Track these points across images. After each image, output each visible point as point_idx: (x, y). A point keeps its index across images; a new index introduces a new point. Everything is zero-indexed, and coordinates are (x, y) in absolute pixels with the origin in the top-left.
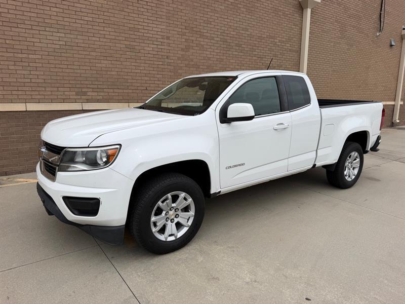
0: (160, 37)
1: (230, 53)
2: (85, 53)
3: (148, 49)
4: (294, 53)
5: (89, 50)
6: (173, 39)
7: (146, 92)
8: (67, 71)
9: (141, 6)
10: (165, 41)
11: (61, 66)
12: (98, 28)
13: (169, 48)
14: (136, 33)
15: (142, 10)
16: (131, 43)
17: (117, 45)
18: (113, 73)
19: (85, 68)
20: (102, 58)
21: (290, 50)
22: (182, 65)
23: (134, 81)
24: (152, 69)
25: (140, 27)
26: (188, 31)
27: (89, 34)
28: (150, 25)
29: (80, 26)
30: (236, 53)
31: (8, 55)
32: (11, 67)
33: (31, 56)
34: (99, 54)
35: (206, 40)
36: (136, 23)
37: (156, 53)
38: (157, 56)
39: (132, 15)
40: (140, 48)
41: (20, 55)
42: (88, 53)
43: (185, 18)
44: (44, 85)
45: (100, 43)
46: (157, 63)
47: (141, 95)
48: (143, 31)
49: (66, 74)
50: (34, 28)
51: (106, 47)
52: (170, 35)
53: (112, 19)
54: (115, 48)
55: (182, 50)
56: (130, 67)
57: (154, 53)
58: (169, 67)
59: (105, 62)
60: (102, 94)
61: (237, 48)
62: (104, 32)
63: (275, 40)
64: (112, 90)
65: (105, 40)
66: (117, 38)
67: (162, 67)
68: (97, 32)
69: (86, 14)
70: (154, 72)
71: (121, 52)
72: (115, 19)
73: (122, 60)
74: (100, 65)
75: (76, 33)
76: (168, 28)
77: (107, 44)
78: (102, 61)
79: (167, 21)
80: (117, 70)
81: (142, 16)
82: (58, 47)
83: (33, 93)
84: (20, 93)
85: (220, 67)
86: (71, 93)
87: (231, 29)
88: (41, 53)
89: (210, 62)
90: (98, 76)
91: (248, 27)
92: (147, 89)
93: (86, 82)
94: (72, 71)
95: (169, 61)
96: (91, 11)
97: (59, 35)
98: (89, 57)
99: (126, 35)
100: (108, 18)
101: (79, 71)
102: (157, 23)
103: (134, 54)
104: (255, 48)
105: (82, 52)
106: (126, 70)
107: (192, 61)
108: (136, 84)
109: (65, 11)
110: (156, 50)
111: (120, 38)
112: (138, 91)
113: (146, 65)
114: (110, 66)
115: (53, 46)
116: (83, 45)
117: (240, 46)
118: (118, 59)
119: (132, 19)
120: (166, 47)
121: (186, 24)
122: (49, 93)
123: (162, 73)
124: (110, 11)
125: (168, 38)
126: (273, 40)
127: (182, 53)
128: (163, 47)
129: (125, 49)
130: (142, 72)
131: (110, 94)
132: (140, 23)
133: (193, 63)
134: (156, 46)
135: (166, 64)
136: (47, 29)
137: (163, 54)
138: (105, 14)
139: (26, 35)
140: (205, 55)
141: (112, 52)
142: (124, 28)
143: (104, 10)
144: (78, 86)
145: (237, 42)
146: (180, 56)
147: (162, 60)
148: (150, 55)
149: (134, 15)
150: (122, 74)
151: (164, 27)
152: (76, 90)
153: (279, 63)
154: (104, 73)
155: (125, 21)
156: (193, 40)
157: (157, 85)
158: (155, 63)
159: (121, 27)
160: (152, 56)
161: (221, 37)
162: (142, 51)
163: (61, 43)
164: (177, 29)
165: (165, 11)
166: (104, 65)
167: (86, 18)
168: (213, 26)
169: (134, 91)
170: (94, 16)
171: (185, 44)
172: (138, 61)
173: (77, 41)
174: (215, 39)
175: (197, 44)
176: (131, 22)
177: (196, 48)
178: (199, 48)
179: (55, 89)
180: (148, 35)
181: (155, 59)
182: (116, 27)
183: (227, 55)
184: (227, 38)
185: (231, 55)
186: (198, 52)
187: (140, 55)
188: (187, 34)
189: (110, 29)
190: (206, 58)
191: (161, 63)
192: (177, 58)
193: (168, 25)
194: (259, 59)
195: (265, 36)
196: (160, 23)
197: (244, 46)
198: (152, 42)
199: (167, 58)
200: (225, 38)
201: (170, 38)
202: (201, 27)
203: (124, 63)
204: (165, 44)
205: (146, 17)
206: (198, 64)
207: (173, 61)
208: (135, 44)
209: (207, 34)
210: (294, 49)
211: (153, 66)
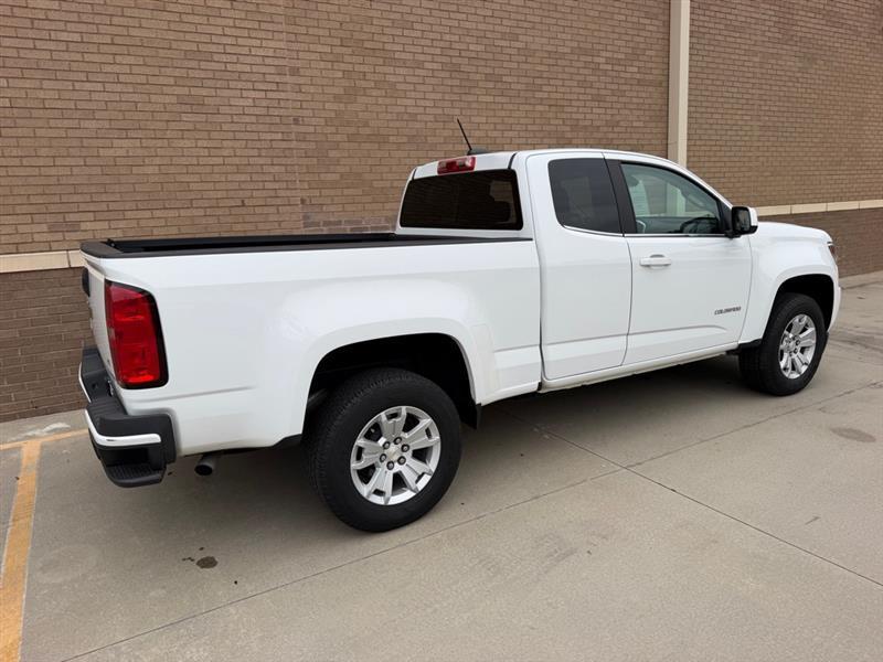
0: (272, 70)
1: (471, 98)
2: (66, 123)
3: (242, 102)
4: (651, 89)
5: (78, 114)
6: (308, 73)
7: (243, 211)
8: (21, 172)
10: (288, 79)
12: (96, 58)
13: (300, 97)
14: (204, 65)
16: (194, 91)
17: (154, 98)
18: (149, 170)
19: (72, 161)
20: (116, 134)
21: (640, 82)
22: (338, 138)
23: (206, 186)
24: (255, 153)
25: (213, 48)
26: (349, 51)
27: (73, 76)
28: (240, 41)
29: (47, 55)
30: (490, 99)
34: (106, 124)
35: (402, 71)
36: (204, 38)
37: (264, 111)
38: (268, 120)
39: (190, 18)
40: (217, 101)
42: (74, 124)
43: (340, 18)
45: (106, 97)
46: (269, 137)
47: (229, 219)
48: (224, 58)
49: (18, 182)
51: (124, 106)
52: (299, 64)
53: (134, 32)
54: (149, 107)
55: (337, 98)
56: (195, 152)
57: (259, 111)
58: (303, 145)
59: (126, 143)
60: (122, 224)
61: (491, 85)
62: (116, 69)
63: (597, 60)
64: (148, 214)
65: (119, 88)
66: (152, 80)
67: (284, 145)
68: (95, 68)
69: (61, 26)
70: (261, 161)
71: (166, 116)
72: (144, 33)
73: (169, 134)
74: (111, 152)
75: (38, 75)
76: (295, 46)
77: (124, 97)
78: (115, 141)
79: (291, 28)
80: (157, 161)
81: (219, 21)
85: (445, 138)
86: (36, 228)
87: (468, 39)
89: (418, 125)
90: (107, 180)
91: (518, 31)
92: (243, 205)
93: (76, 198)
94: (36, 171)
95: (302, 129)
96: (74, 17)
98: (78, 133)
99: (177, 73)
100: (124, 31)
101: (53, 171)
102: (262, 35)
103: (202, 118)
104: (538, 81)
105: (59, 123)
106: (183, 161)
107: (366, 125)
108: (212, 194)
109: (4, 21)
110: (264, 103)
111: (162, 80)
112: (219, 212)
113: (237, 144)
114: (140, 152)
116: (59, 104)
117: (498, 79)
118: (159, 134)
119: (192, 28)
120: (291, 96)
121: (342, 34)
123: (284, 161)
124: (127, 12)
125: (295, 71)
126: (589, 59)
127: (335, 107)
128: (283, 95)
129: (178, 108)
130: (228, 161)
131: (143, 223)
132: (215, 39)
133: (367, 131)
134: (262, 94)
135: (293, 136)
137: (282, 112)
138: (116, 20)
140: (403, 109)
141: (141, 116)
142: (169, 54)
143: (110, 10)
144: (53, 208)
145: (489, 71)
146: (333, 115)
147: (283, 128)
148: (247, 119)
149: (197, 19)
150: (172, 170)
151: (282, 45)
152: (50, 218)
153: (609, 118)
154: (123, 171)
155: (171, 36)
156: (364, 73)
157: (272, 193)
158: (263, 136)
159: (162, 53)
160: (254, 119)
161: (444, 59)
162: (223, 110)
164: (320, 48)
166: (122, 152)
167: (64, 36)
168: (419, 34)
169: (209, 211)
170: (83, 28)
171: (346, 83)
172: (214, 135)
173: (41, 94)
174: (427, 65)
175: (376, 82)
176: (188, 37)
177: (376, 93)
178: (382, 93)
180: (239, 67)
181: (261, 127)
182: (147, 52)
183: (462, 105)
184: (460, 60)
185: (474, 105)
186: (380, 101)
187: (220, 119)
188: (347, 59)
189: (131, 60)
190: (406, 117)
191: (280, 136)
192: (322, 122)
193: (293, 38)
194: (553, 109)
195: (566, 50)
196: (270, 36)
197: (509, 79)
198: (250, 85)
199: (296, 121)
200: (454, 61)
201: (302, 72)
202: (385, 39)
203: (177, 143)
204: (289, 88)
205: (231, 23)
206: (382, 131)
207: (312, 129)
208: (204, 92)
209: (403, 56)
210: (651, 77)
211: (258, 145)
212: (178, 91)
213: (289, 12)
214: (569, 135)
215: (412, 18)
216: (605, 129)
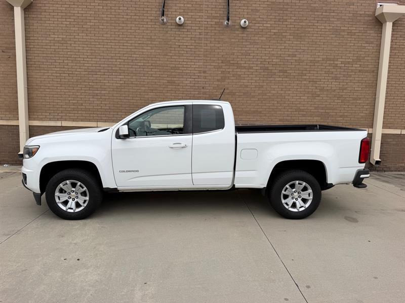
0: (197, 72)
1: (271, 79)
3: (186, 82)
4: (366, 74)
5: (140, 86)
6: (209, 72)
8: (125, 101)
9: (182, 49)
10: (202, 74)
11: (121, 98)
13: (205, 80)
14: (176, 71)
15: (182, 52)
16: (172, 79)
17: (161, 81)
19: (137, 98)
20: (149, 91)
21: (360, 71)
22: (217, 93)
25: (180, 66)
26: (224, 64)
28: (188, 63)
29: (134, 69)
31: (90, 92)
32: (91, 99)
33: (102, 92)
34: (147, 88)
35: (244, 70)
37: (193, 85)
38: (194, 88)
39: (174, 57)
40: (179, 82)
41: (96, 92)
43: (222, 54)
44: (109, 110)
45: (148, 81)
46: (194, 93)
48: (183, 69)
49: (123, 103)
50: (106, 74)
51: (153, 83)
52: (206, 69)
53: (158, 62)
54: (159, 84)
55: (218, 80)
57: (191, 85)
58: (205, 96)
63: (336, 62)
65: (152, 78)
66: (161, 76)
71: (164, 86)
72: (161, 62)
73: (164, 92)
74: (147, 96)
75: (132, 75)
76: (205, 64)
77: (153, 81)
79: (205, 58)
82: (119, 85)
83: (102, 116)
84: (95, 115)
85: (259, 93)
87: (273, 58)
88: (109, 90)
89: (248, 89)
91: (296, 53)
94: (128, 101)
95: (205, 90)
96: (143, 59)
97: (120, 77)
99: (169, 73)
100: (155, 62)
101: (132, 101)
102: (195, 61)
103: (174, 87)
104: (305, 72)
105: (135, 88)
109: (126, 61)
110: (194, 82)
111: (164, 76)
115: (116, 85)
116: (136, 83)
117: (285, 71)
118: (161, 92)
119: (174, 60)
120: (203, 80)
121: (222, 59)
122: (112, 116)
124: (157, 56)
125: (204, 72)
126: (332, 62)
127: (217, 83)
128: (199, 80)
132: (180, 63)
134: (193, 80)
135: (201, 93)
136: (114, 74)
137: (199, 85)
138: (153, 59)
139: (101, 79)
140: (243, 84)
141: (157, 86)
142: (167, 68)
143: (152, 56)
145: (280, 69)
146: (216, 86)
147: (198, 90)
149: (176, 57)
151: (201, 64)
155: (168, 63)
156: (229, 72)
158: (192, 93)
160: (189, 87)
161: (262, 65)
162: (181, 84)
163: (121, 82)
164: (214, 64)
165: (202, 50)
166: (151, 96)
167: (139, 64)
168: (252, 57)
170: (145, 61)
171: (222, 75)
173: (132, 80)
174: (254, 68)
175: (233, 75)
176: (173, 63)
177: (232, 78)
178: (235, 78)
179: (116, 113)
180: (187, 71)
181: (191, 90)
182: (161, 68)
183: (268, 81)
184: (269, 66)
185: (273, 82)
186: (234, 81)
187: (179, 87)
188: (223, 67)
189: (156, 70)
190: (243, 86)
191: (197, 93)
192: (212, 88)
193: (205, 61)
194: (312, 82)
195: (320, 59)
196: (198, 61)
197: (290, 71)
198: (189, 77)
199: (203, 88)
200: (266, 66)
201: (207, 72)
202: (238, 60)
203: (166, 94)
204: (202, 77)
205: (186, 58)
206: (234, 91)
207: (208, 91)
208: (175, 79)
209: (245, 65)
210: (367, 69)
211: (190, 95)
212: (168, 79)
213: (205, 53)
214: (319, 93)
215: (250, 52)
216: (339, 91)
